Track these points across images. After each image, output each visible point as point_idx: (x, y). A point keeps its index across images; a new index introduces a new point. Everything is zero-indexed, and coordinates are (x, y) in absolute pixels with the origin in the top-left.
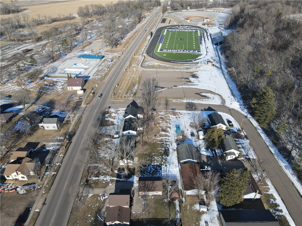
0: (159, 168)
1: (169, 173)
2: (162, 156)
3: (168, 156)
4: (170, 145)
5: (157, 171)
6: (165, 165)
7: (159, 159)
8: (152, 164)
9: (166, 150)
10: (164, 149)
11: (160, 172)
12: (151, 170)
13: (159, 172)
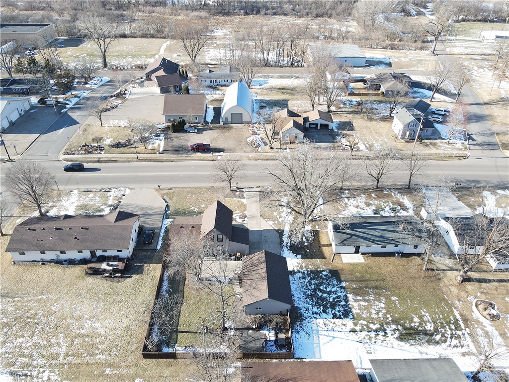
0: (339, 311)
1: (323, 339)
2: (394, 321)
3: (401, 338)
4: (460, 350)
5: (325, 307)
6: (358, 328)
7: (377, 313)
8: (350, 296)
9: (426, 333)
10: (430, 327)
11: (324, 314)
12: (329, 293)
13: (324, 312)
